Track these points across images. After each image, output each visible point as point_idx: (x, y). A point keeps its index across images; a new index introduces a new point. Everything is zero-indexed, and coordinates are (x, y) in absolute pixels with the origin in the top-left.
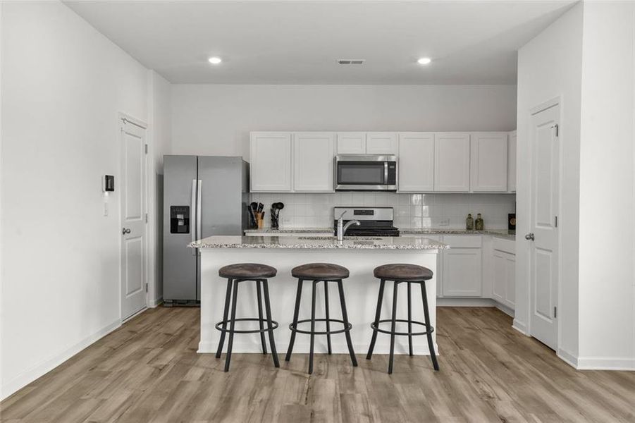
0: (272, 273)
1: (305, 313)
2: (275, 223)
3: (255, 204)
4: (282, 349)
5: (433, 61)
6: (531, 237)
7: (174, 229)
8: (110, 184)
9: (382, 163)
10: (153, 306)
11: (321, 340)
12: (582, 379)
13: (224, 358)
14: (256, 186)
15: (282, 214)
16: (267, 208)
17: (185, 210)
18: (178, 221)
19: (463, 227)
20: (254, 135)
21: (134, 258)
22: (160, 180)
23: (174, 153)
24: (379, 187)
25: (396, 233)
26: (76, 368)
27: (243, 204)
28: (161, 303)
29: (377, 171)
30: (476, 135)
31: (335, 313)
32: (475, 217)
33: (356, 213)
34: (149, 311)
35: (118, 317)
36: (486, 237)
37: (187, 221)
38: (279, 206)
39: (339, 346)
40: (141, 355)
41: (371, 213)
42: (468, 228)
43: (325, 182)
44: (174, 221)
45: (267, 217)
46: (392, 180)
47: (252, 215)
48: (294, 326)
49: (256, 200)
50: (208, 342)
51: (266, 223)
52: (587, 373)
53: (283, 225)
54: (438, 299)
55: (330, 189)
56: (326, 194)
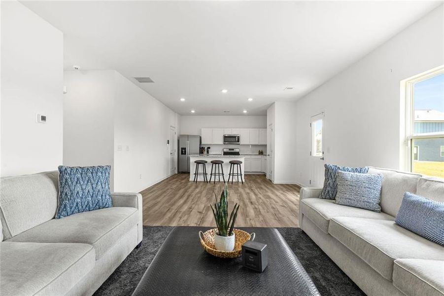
0: (206, 162)
1: (213, 172)
2: (208, 152)
3: (203, 148)
4: (208, 180)
5: (248, 111)
6: (269, 155)
7: (182, 153)
8: (168, 142)
9: (236, 137)
10: (177, 173)
11: (217, 177)
12: (275, 186)
13: (196, 182)
14: (203, 143)
15: (210, 150)
16: (206, 148)
17: (185, 149)
18: (183, 151)
19: (258, 154)
20: (202, 129)
21: (173, 160)
22: (178, 141)
24: (235, 143)
25: (239, 154)
26: (163, 182)
27: (200, 148)
28: (179, 172)
29: (234, 139)
30: (260, 130)
31: (221, 172)
32: (261, 151)
33: (229, 150)
34: (176, 174)
36: (262, 156)
37: (185, 152)
38: (209, 148)
39: (222, 180)
40: (177, 181)
41: (233, 150)
42: (259, 154)
43: (221, 142)
44: (182, 151)
45: (206, 151)
46: (238, 141)
47: (202, 151)
48: (211, 174)
49: (203, 146)
50: (192, 178)
51: (205, 152)
52: (275, 184)
53: (210, 153)
54: (245, 172)
55: (222, 143)
56: (221, 145)
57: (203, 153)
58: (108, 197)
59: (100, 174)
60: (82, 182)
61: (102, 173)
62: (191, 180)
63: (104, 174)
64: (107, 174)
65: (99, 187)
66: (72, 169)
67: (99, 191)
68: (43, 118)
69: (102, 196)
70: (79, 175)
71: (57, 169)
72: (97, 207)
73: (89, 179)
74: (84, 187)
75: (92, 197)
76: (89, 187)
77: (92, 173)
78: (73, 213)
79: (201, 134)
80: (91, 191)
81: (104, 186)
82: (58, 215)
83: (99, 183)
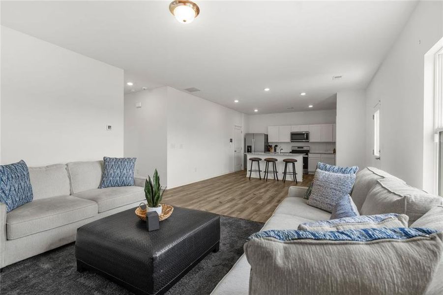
0: (261, 160)
2: (275, 151)
3: (270, 146)
5: (313, 106)
7: (248, 151)
8: (231, 141)
9: (304, 134)
10: (243, 170)
14: (269, 141)
16: (273, 146)
17: (251, 147)
18: (249, 149)
19: (333, 152)
20: (269, 127)
21: (238, 158)
22: (245, 139)
23: (250, 132)
24: (304, 141)
27: (265, 145)
29: (302, 136)
33: (298, 148)
35: (233, 170)
37: (251, 149)
38: (276, 146)
41: (303, 148)
43: (288, 139)
44: (248, 149)
45: (273, 149)
46: (307, 138)
47: (268, 148)
49: (269, 144)
51: (272, 151)
55: (290, 141)
56: (289, 143)
57: (270, 151)
58: (130, 179)
59: (126, 163)
60: (114, 168)
61: (128, 162)
62: (247, 176)
63: (129, 164)
64: (132, 164)
65: (125, 172)
66: (110, 159)
67: (124, 174)
68: (109, 127)
69: (126, 178)
70: (113, 163)
71: (103, 159)
72: (123, 184)
73: (119, 166)
74: (115, 171)
75: (120, 177)
76: (118, 171)
77: (121, 162)
78: (108, 187)
79: (267, 132)
80: (119, 174)
81: (128, 171)
82: (100, 187)
83: (125, 169)
